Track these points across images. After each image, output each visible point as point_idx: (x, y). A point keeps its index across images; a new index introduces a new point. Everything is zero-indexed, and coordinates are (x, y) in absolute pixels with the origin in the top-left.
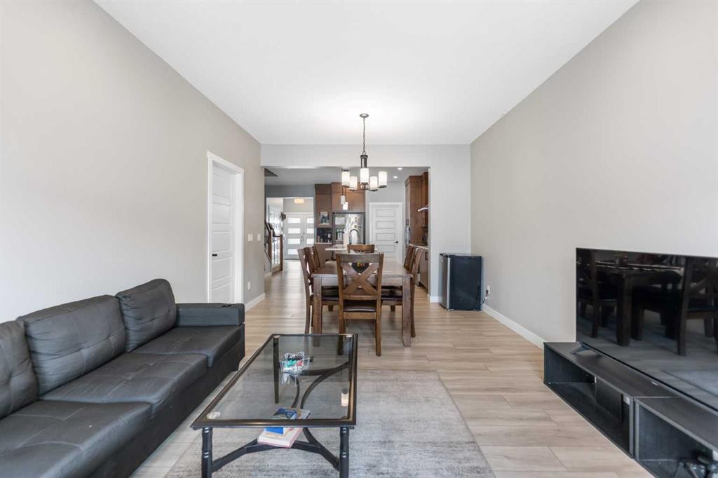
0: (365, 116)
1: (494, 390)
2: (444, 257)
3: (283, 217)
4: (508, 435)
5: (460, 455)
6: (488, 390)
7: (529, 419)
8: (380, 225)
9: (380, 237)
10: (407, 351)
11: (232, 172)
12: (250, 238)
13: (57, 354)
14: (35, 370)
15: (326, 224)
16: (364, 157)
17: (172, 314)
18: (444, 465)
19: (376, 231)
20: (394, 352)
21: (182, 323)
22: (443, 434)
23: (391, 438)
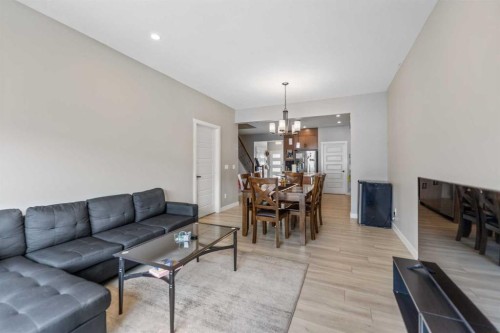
0: (286, 84)
1: (342, 285)
2: (359, 182)
3: (267, 154)
4: (322, 316)
5: (273, 317)
6: (337, 284)
7: (352, 312)
8: (329, 159)
9: (329, 167)
10: (303, 249)
11: (212, 129)
12: (226, 167)
13: (99, 218)
14: (89, 223)
15: (291, 158)
16: (285, 112)
17: (162, 206)
18: (258, 319)
19: (326, 163)
20: (293, 248)
21: (168, 211)
22: (274, 302)
23: (240, 295)
